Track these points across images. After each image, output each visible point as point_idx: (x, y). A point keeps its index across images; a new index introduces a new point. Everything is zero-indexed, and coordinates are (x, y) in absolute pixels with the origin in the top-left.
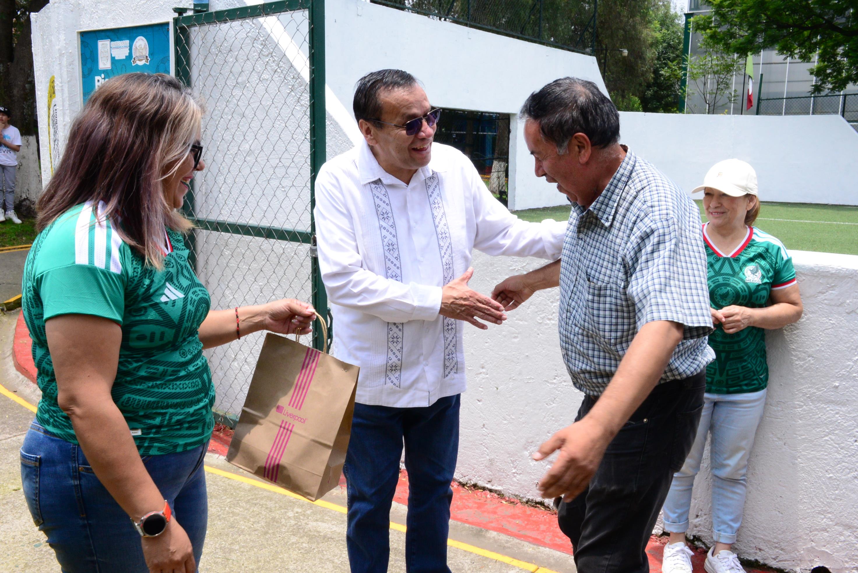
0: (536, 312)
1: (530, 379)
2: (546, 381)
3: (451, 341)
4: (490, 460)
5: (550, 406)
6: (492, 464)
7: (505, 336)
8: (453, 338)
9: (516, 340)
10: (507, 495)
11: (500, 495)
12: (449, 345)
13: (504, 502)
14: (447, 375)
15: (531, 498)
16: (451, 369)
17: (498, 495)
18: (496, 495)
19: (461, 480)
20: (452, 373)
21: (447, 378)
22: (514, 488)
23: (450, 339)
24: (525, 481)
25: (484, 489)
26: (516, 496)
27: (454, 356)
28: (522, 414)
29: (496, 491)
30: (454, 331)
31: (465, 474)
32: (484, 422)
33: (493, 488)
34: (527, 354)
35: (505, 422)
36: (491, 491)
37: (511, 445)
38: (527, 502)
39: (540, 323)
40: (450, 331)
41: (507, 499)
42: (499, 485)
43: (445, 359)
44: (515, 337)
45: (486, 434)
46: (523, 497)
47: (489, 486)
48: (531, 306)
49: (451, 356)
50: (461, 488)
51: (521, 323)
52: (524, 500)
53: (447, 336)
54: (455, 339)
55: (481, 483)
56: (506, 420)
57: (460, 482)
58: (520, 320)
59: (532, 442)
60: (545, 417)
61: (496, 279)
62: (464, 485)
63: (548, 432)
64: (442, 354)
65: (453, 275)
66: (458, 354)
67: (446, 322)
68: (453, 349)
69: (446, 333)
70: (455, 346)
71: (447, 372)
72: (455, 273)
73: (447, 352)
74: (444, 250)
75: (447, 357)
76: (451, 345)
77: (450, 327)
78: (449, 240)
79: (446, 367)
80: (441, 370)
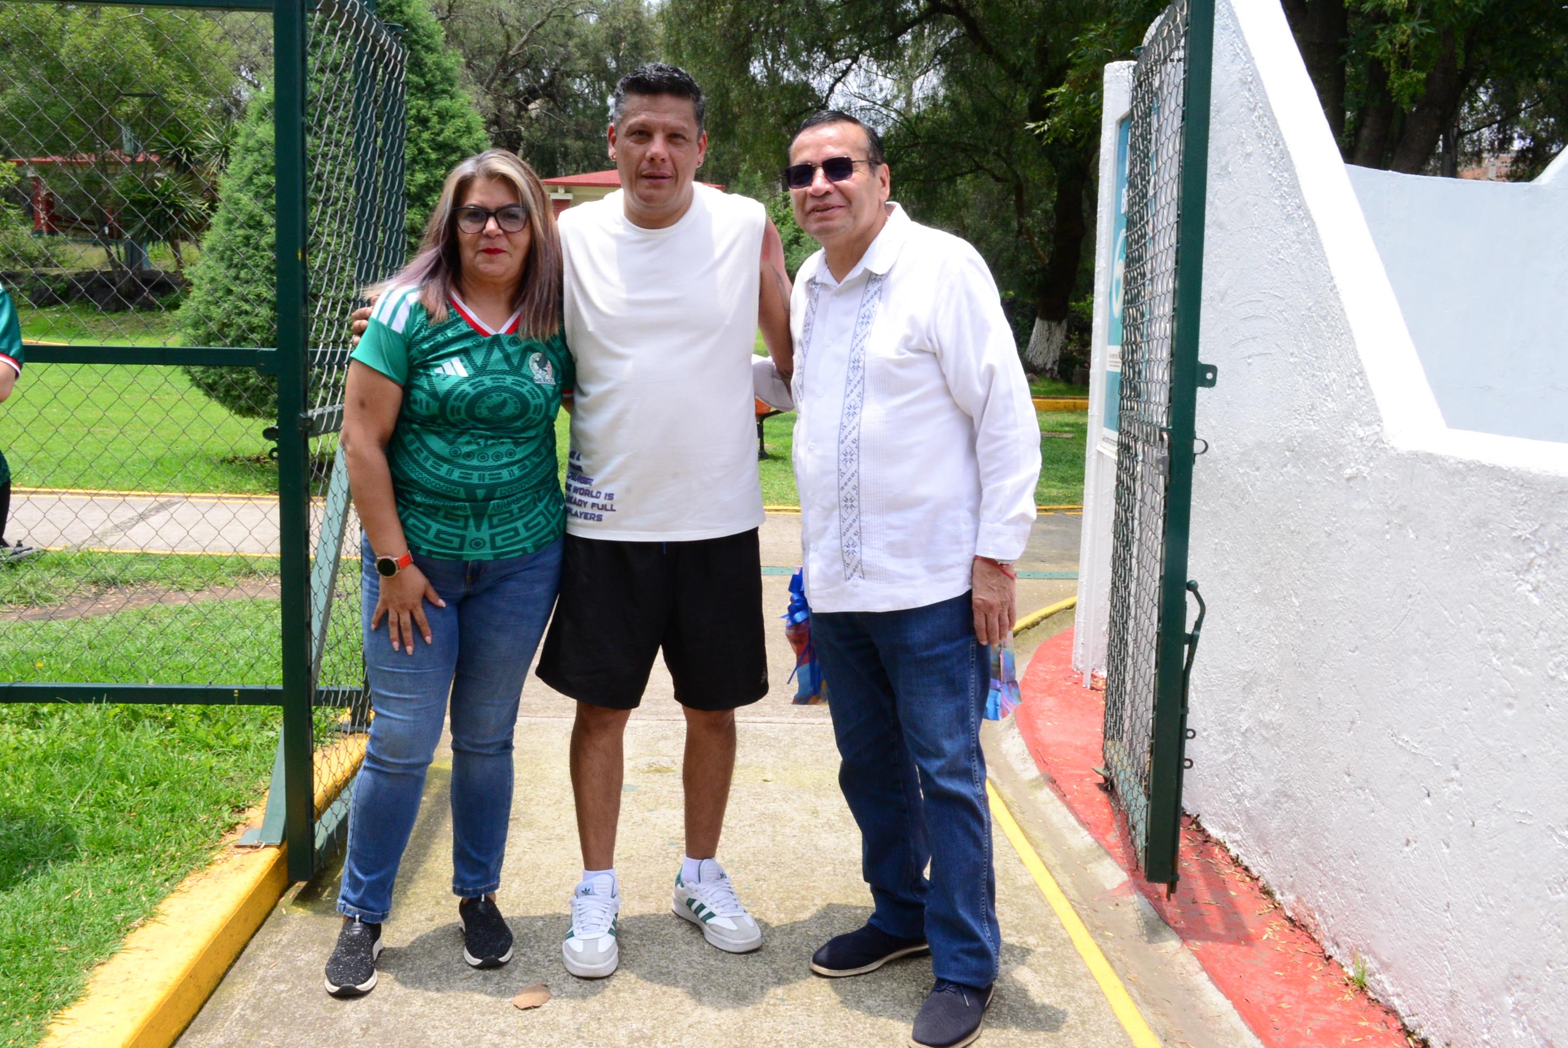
0: (1548, 649)
1: (1525, 814)
3: (851, 525)
4: (1452, 993)
5: (1556, 897)
6: (1452, 1004)
7: (1493, 699)
8: (854, 521)
9: (1509, 713)
12: (848, 530)
14: (849, 578)
16: (854, 571)
19: (1406, 1021)
21: (849, 582)
23: (849, 521)
27: (857, 549)
28: (1506, 899)
30: (856, 511)
32: (1450, 898)
34: (1525, 752)
35: (1479, 909)
37: (1485, 971)
39: (1553, 678)
40: (849, 510)
43: (842, 551)
44: (1510, 706)
45: (1449, 927)
48: (1541, 633)
49: (851, 549)
50: (1401, 1036)
51: (1521, 671)
53: (845, 515)
54: (857, 523)
56: (1480, 905)
57: (1404, 1025)
58: (1520, 664)
59: (1519, 978)
60: (1544, 923)
61: (1490, 559)
62: (1409, 1034)
63: (1548, 963)
64: (837, 542)
65: (859, 425)
66: (864, 549)
67: (843, 494)
68: (855, 538)
69: (843, 511)
70: (858, 534)
71: (849, 572)
72: (863, 422)
73: (845, 540)
74: (852, 387)
75: (846, 549)
76: (852, 531)
77: (849, 504)
78: (861, 372)
79: (847, 565)
80: (839, 567)
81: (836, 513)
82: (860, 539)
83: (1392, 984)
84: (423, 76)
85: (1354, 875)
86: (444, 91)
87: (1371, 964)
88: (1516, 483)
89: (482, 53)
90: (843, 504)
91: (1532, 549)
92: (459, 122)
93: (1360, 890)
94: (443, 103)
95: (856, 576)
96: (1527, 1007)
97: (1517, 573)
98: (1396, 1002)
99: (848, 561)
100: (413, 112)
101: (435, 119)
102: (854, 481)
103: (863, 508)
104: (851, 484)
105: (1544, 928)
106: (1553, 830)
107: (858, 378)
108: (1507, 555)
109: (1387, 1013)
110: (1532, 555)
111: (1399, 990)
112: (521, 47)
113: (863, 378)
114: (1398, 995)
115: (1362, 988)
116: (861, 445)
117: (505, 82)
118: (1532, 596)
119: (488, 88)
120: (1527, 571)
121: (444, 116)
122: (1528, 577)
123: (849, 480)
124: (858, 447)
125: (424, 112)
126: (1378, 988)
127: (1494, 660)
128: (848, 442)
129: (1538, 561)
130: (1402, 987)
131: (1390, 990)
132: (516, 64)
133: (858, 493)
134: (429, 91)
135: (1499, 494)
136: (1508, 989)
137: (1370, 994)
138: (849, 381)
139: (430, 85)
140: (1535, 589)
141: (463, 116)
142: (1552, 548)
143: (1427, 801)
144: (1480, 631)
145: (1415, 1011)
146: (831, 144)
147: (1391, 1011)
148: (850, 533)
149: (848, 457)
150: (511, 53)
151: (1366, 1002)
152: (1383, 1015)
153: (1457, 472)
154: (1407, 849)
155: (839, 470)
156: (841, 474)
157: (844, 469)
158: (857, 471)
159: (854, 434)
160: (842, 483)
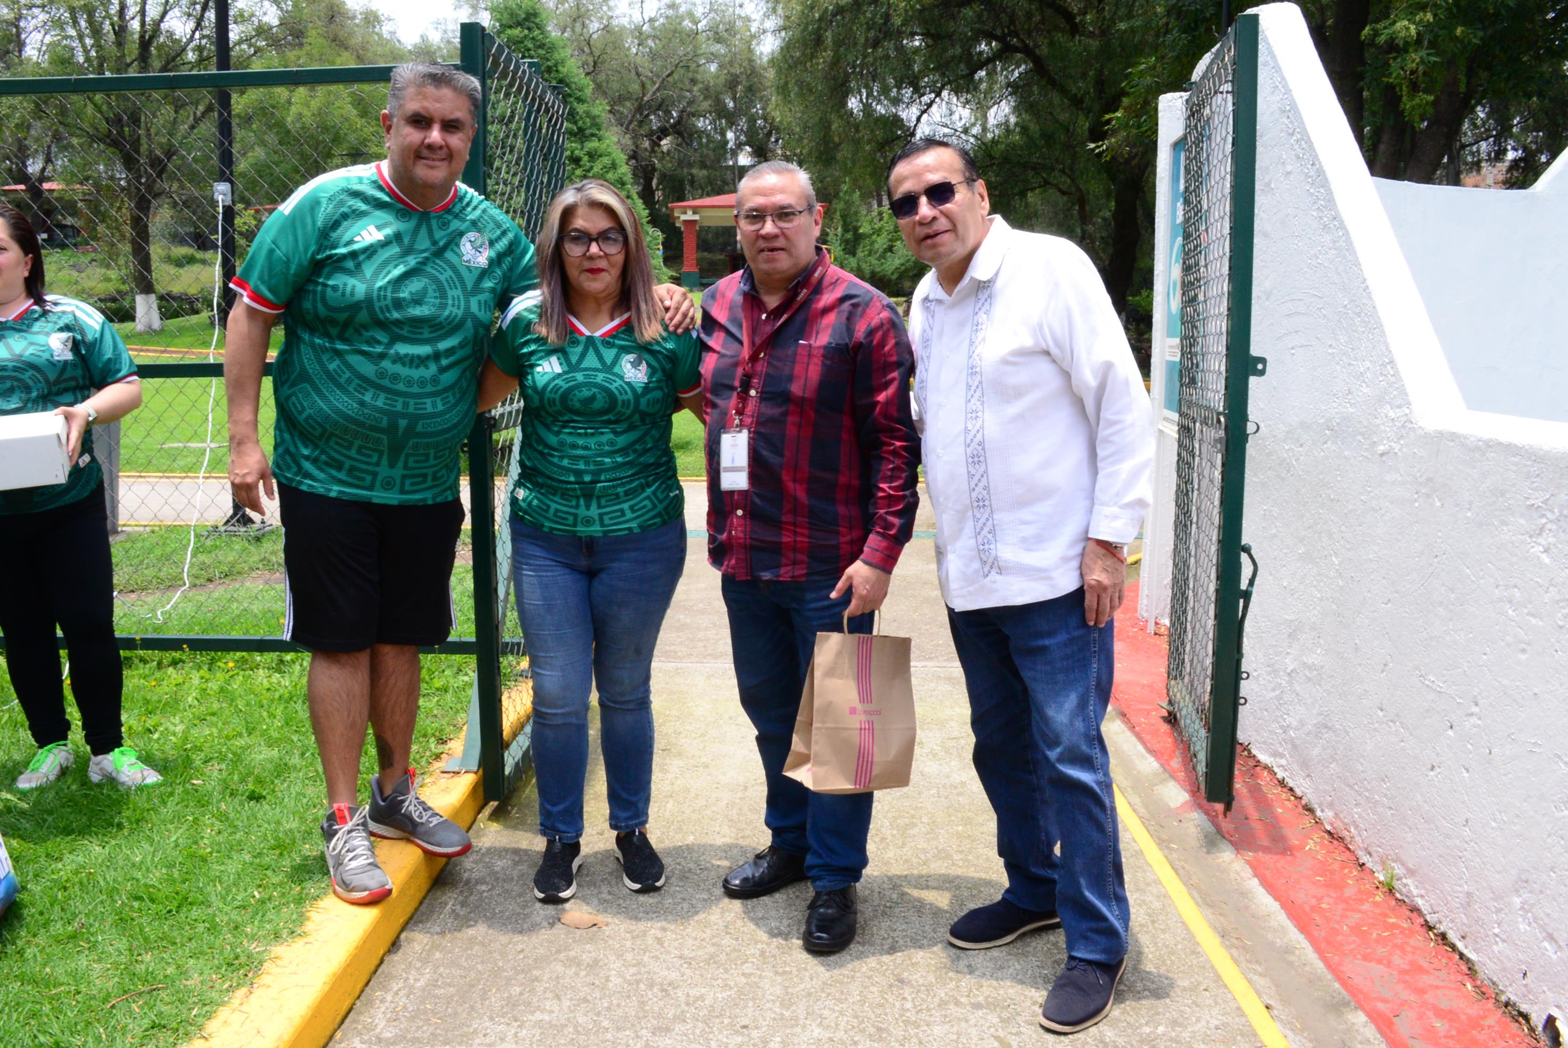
0: (1557, 602)
1: (1535, 744)
3: (984, 524)
4: (1469, 895)
5: (1560, 814)
6: (1468, 904)
7: (1509, 645)
8: (987, 520)
9: (1523, 657)
10: (1481, 975)
11: (1472, 970)
12: (982, 529)
13: (1469, 986)
14: (986, 575)
15: (1513, 998)
16: (991, 568)
17: (1470, 969)
18: (1464, 968)
19: (1429, 917)
21: (987, 579)
22: (1492, 965)
23: (983, 520)
24: (1507, 957)
25: (1453, 947)
26: (1494, 983)
27: (992, 547)
28: (1517, 816)
29: (1468, 961)
30: (988, 510)
32: (1469, 815)
33: (1465, 952)
34: (1536, 690)
35: (1494, 824)
36: (1462, 956)
37: (1497, 876)
38: (1507, 1004)
39: (1561, 627)
40: (982, 510)
41: (1479, 983)
42: (1475, 950)
43: (979, 550)
44: (1523, 651)
45: (1467, 839)
46: (1502, 992)
47: (1460, 945)
48: (1551, 588)
49: (987, 547)
51: (1534, 621)
52: (1503, 998)
53: (978, 516)
54: (990, 522)
55: (1453, 936)
56: (1495, 820)
57: (1426, 921)
58: (1533, 615)
59: (1526, 882)
60: (1549, 835)
61: (1507, 524)
62: (1429, 928)
63: (1552, 870)
64: (973, 541)
65: (982, 427)
66: (1000, 546)
67: (974, 495)
68: (990, 536)
69: (976, 511)
70: (992, 531)
72: (986, 425)
73: (979, 539)
74: (972, 392)
75: (981, 547)
76: (986, 529)
77: (981, 504)
78: (979, 378)
79: (984, 563)
80: (976, 565)
81: (970, 513)
82: (994, 536)
83: (1417, 887)
84: (575, 123)
85: (1386, 795)
86: (593, 135)
87: (1399, 870)
88: (1529, 459)
89: (621, 99)
90: (975, 504)
91: (1543, 516)
92: (606, 160)
93: (1390, 808)
94: (592, 144)
95: (993, 572)
96: (1532, 906)
97: (1531, 537)
98: (1420, 902)
99: (985, 559)
100: (568, 153)
101: (586, 158)
102: (984, 482)
103: (995, 507)
104: (981, 485)
105: (1549, 840)
106: (1559, 757)
107: (976, 383)
108: (1522, 521)
109: (1412, 911)
110: (1544, 520)
111: (1423, 892)
112: (654, 93)
113: (981, 382)
114: (1422, 896)
115: (1391, 891)
116: (987, 447)
117: (641, 123)
118: (1544, 556)
119: (627, 129)
120: (1540, 534)
121: (593, 156)
122: (1540, 540)
123: (980, 481)
124: (983, 449)
125: (577, 152)
126: (1404, 890)
127: (1510, 612)
128: (974, 445)
129: (1549, 526)
130: (1425, 889)
131: (1415, 892)
132: (650, 107)
133: (989, 493)
134: (580, 135)
135: (1514, 468)
136: (1517, 891)
137: (1398, 895)
138: (969, 387)
139: (581, 130)
140: (1546, 551)
141: (609, 154)
142: (1561, 514)
143: (1450, 733)
144: (1497, 587)
145: (1436, 909)
146: (928, 171)
147: (1415, 910)
148: (985, 532)
149: (976, 459)
150: (646, 99)
151: (1394, 902)
152: (1408, 913)
153: (1478, 448)
154: (1432, 774)
155: (969, 472)
156: (971, 476)
157: (973, 472)
158: (986, 472)
159: (979, 436)
160: (973, 485)
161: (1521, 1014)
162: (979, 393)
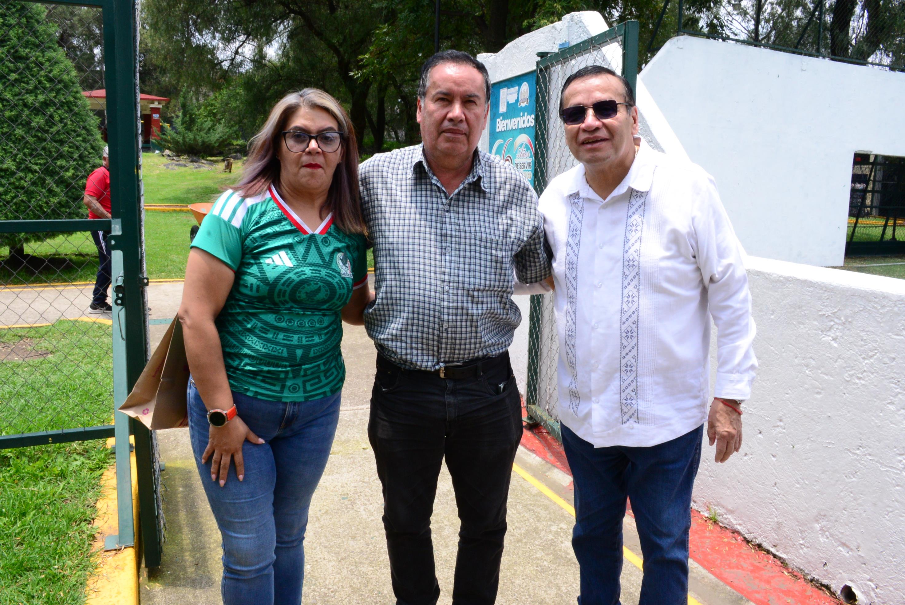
0: (844, 368)
1: (829, 443)
2: (848, 450)
3: (629, 385)
4: (778, 523)
5: (850, 480)
6: (779, 528)
7: (807, 390)
8: (632, 381)
9: (818, 396)
10: (791, 566)
11: (784, 563)
12: (627, 388)
13: (786, 573)
14: (625, 423)
15: (816, 577)
16: (631, 417)
17: (782, 563)
18: (779, 563)
19: (746, 536)
20: (631, 421)
21: (625, 426)
22: (799, 560)
23: (628, 381)
24: (811, 556)
25: (768, 552)
26: (801, 570)
27: (634, 402)
28: (816, 481)
29: (780, 558)
31: (751, 531)
32: (776, 480)
33: (777, 553)
34: (829, 414)
35: (798, 486)
36: (775, 556)
37: (802, 513)
38: (812, 581)
39: (848, 381)
40: (629, 373)
41: (790, 570)
42: (785, 553)
43: (621, 403)
44: (818, 393)
45: (777, 493)
46: (808, 574)
47: (773, 550)
48: (839, 360)
49: (629, 401)
50: (744, 544)
51: (826, 377)
52: (809, 577)
53: (625, 377)
54: (635, 383)
55: (766, 545)
56: (798, 483)
57: (745, 538)
58: (825, 374)
59: (824, 516)
60: (842, 491)
62: (748, 542)
63: (844, 509)
64: (617, 396)
65: (637, 310)
66: (640, 402)
67: (624, 361)
68: (633, 394)
69: (623, 374)
70: (636, 391)
71: (625, 418)
72: (641, 308)
73: (624, 395)
74: (628, 280)
75: (624, 402)
76: (630, 388)
77: (629, 369)
78: (636, 269)
79: (623, 413)
80: (618, 414)
81: (618, 375)
82: (636, 394)
83: (736, 520)
85: (706, 470)
87: (720, 511)
88: (821, 289)
90: (624, 369)
91: (832, 321)
93: (711, 476)
96: (829, 528)
98: (739, 528)
99: (626, 410)
102: (634, 352)
103: (640, 372)
104: (631, 355)
105: (842, 494)
107: (633, 274)
109: (733, 533)
110: (833, 323)
111: (740, 522)
114: (740, 525)
115: (715, 522)
116: (640, 325)
118: (833, 342)
120: (829, 330)
122: (830, 334)
123: (630, 351)
124: (637, 327)
126: (726, 521)
127: (807, 372)
129: (837, 326)
130: (743, 520)
131: (735, 522)
133: (637, 361)
135: (809, 294)
136: (817, 521)
137: (721, 524)
138: (625, 276)
140: (834, 339)
142: (846, 320)
143: (760, 436)
144: (796, 358)
146: (598, 90)
147: (739, 533)
148: (629, 390)
149: (629, 334)
151: (719, 529)
152: (731, 534)
154: (746, 458)
155: (622, 344)
156: (623, 347)
157: (625, 343)
158: (637, 345)
159: (634, 317)
160: (624, 354)
161: (822, 585)
162: (635, 282)
